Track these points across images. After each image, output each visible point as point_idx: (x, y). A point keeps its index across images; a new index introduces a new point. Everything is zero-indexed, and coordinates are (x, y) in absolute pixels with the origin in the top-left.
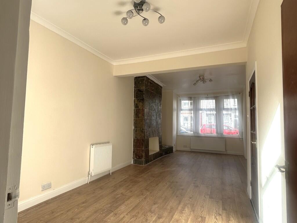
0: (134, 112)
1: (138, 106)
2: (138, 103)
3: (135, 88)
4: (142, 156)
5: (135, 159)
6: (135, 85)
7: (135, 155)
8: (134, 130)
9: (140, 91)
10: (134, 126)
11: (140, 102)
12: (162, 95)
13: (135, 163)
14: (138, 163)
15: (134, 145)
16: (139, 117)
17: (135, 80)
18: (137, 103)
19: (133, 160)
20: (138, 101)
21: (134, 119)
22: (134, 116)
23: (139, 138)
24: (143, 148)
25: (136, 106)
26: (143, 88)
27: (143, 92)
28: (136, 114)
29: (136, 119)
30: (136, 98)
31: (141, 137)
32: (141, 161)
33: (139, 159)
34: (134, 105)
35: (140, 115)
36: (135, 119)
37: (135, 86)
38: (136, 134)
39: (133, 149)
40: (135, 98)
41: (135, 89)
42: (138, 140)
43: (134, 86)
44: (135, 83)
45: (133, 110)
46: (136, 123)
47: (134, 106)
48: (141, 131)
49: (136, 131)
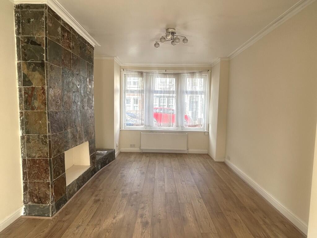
0: (21, 96)
1: (29, 81)
2: (30, 72)
3: (18, 33)
4: (46, 197)
5: (30, 203)
6: (19, 26)
7: (28, 196)
8: (23, 138)
9: (34, 43)
10: (22, 129)
11: (34, 70)
12: (93, 63)
13: (30, 214)
14: (36, 214)
15: (24, 173)
16: (33, 109)
17: (16, 12)
18: (26, 72)
19: (24, 207)
20: (28, 68)
21: (21, 113)
22: (20, 104)
23: (36, 156)
24: (48, 178)
25: (25, 81)
26: (41, 36)
27: (40, 45)
28: (26, 102)
29: (25, 112)
30: (24, 59)
31: (42, 155)
32: (44, 207)
33: (39, 203)
34: (19, 77)
35: (36, 104)
36: (23, 112)
37: (18, 29)
38: (29, 148)
39: (24, 183)
40: (19, 59)
41: (20, 37)
42: (34, 161)
43: (15, 29)
44: (19, 22)
45: (18, 90)
46: (27, 123)
47: (19, 81)
48: (40, 140)
49: (28, 141)
